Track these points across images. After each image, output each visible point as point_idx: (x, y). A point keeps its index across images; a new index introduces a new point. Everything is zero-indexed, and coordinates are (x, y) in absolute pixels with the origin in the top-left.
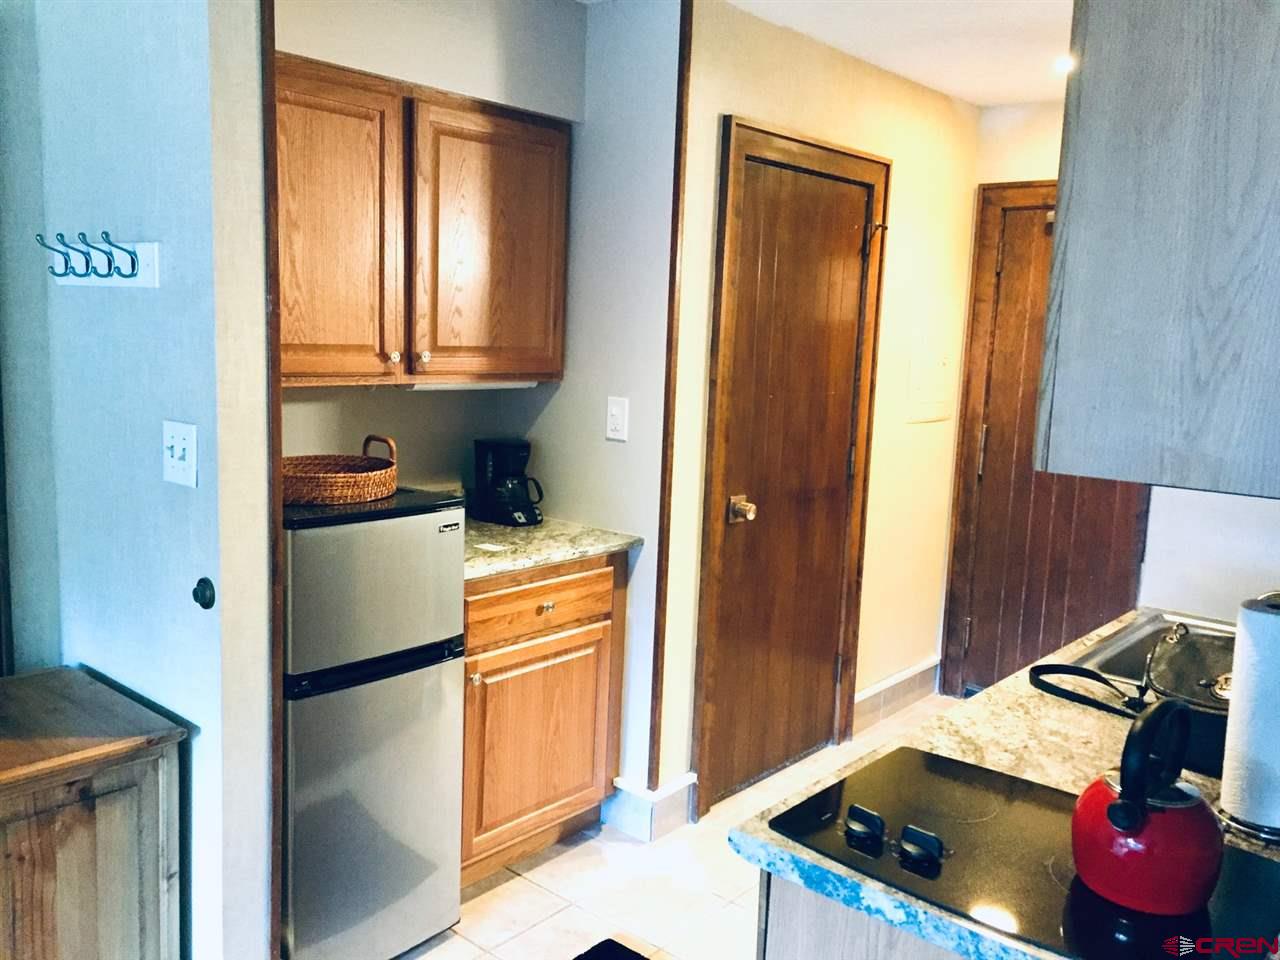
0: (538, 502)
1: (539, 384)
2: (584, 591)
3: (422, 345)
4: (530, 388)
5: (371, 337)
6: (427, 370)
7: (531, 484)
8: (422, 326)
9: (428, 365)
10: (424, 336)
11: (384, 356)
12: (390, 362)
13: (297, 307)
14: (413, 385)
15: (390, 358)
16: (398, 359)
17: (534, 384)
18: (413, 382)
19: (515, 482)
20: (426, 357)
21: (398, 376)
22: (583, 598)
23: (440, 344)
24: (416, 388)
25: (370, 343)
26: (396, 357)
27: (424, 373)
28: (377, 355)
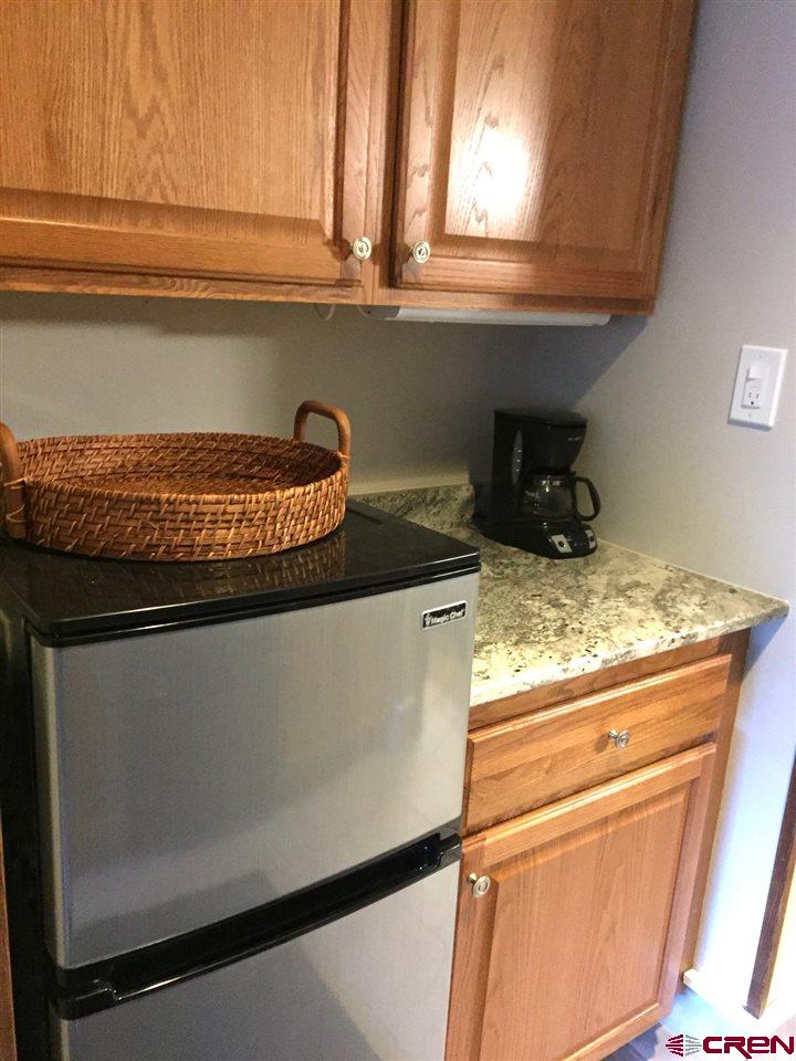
0: (591, 518)
1: (612, 318)
2: (678, 702)
3: (416, 227)
4: (595, 327)
5: (317, 202)
6: (423, 279)
7: (581, 488)
8: (419, 190)
9: (424, 272)
10: (419, 212)
11: (341, 246)
12: (351, 259)
13: (156, 121)
14: (398, 308)
15: (351, 252)
16: (367, 254)
17: (602, 319)
18: (395, 303)
19: (558, 483)
20: (422, 254)
21: (369, 288)
22: (675, 714)
23: (449, 230)
24: (402, 314)
25: (315, 216)
26: (363, 247)
27: (418, 286)
28: (327, 243)
